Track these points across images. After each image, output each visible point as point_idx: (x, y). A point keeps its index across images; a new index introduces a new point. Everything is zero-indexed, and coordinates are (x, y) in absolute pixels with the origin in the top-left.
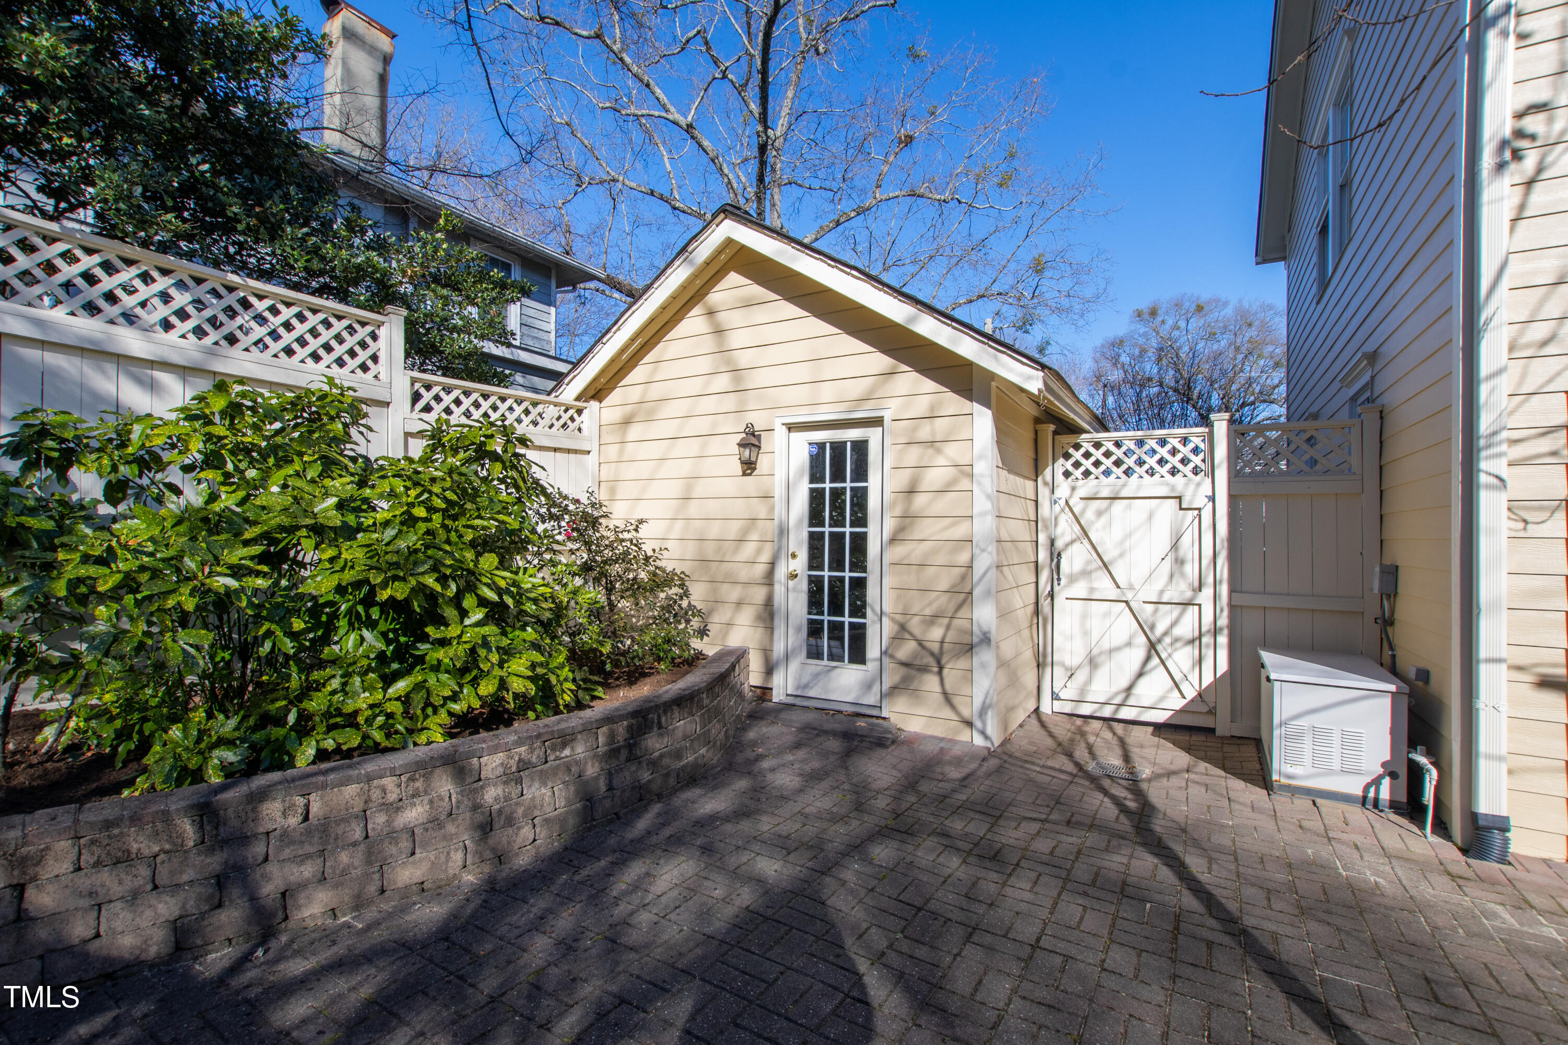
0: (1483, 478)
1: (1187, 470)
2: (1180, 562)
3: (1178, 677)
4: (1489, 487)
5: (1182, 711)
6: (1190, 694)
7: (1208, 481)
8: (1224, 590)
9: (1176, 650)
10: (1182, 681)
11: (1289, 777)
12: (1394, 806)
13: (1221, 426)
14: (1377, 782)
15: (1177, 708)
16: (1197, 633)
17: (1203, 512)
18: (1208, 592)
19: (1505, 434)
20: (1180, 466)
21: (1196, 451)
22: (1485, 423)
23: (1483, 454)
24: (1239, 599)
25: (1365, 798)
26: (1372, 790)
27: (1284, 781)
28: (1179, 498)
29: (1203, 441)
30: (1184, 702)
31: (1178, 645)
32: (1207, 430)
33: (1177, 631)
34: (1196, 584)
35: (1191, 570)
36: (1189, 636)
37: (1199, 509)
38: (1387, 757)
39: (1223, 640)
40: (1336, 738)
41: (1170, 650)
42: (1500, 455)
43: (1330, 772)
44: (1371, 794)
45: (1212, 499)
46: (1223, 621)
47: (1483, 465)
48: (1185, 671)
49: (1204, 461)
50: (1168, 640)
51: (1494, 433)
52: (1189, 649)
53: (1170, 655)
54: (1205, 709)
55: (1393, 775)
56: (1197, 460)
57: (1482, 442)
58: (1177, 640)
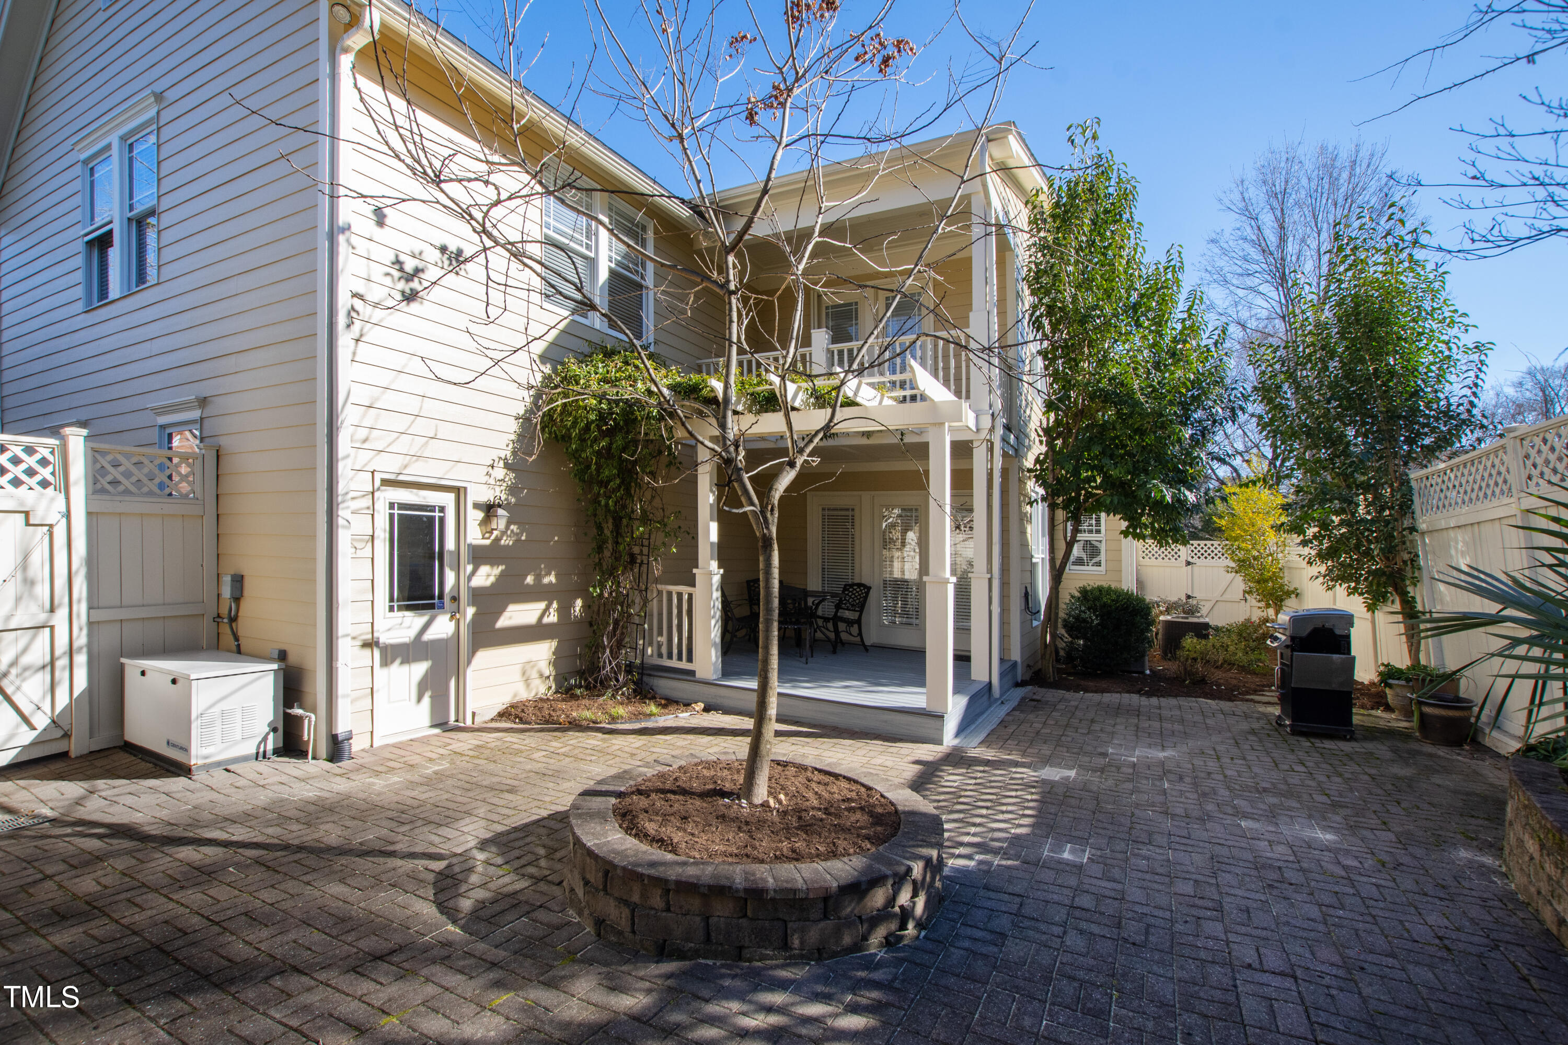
0: (341, 522)
1: (33, 481)
2: (29, 583)
3: (26, 710)
4: (344, 527)
5: (33, 744)
6: (42, 721)
7: (62, 497)
8: (82, 609)
9: (24, 680)
10: (33, 713)
11: (206, 757)
12: (277, 752)
13: (76, 439)
14: (265, 739)
15: (27, 742)
16: (48, 658)
17: (56, 530)
18: (63, 612)
19: (352, 494)
20: (24, 477)
21: (44, 462)
22: (341, 487)
23: (341, 506)
24: (99, 615)
25: (258, 753)
26: (262, 746)
27: (200, 762)
28: (27, 514)
29: (52, 453)
30: (34, 734)
31: (27, 674)
32: (57, 442)
33: (26, 660)
34: (47, 605)
35: (43, 591)
36: (40, 663)
37: (51, 526)
38: (271, 718)
39: (81, 659)
40: (238, 716)
41: (18, 682)
42: (348, 508)
43: (236, 743)
44: (262, 750)
45: (68, 515)
46: (81, 640)
47: (340, 513)
48: (36, 700)
49: (53, 474)
50: (14, 671)
51: (347, 493)
52: (40, 675)
53: (18, 688)
54: (59, 733)
55: (275, 730)
56: (46, 473)
57: (340, 499)
58: (26, 669)
